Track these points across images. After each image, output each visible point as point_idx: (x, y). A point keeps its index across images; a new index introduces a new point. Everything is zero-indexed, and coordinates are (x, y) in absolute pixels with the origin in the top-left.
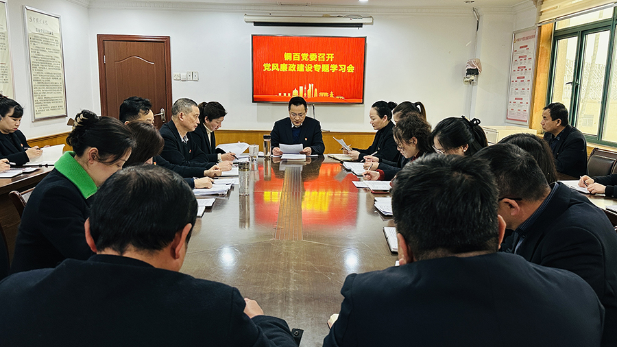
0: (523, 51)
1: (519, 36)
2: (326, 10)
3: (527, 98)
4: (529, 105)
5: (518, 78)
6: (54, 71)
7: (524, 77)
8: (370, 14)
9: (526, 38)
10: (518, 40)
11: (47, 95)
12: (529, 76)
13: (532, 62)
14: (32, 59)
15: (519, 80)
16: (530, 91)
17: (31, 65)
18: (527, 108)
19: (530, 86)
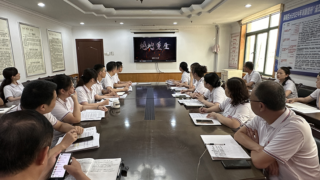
1: (233, 36)
2: (161, 27)
3: (237, 59)
4: (237, 61)
5: (233, 51)
6: (59, 53)
7: (235, 51)
8: (177, 28)
9: (236, 36)
10: (233, 37)
11: (57, 63)
12: (237, 51)
13: (238, 45)
14: (51, 49)
15: (233, 52)
16: (237, 56)
17: (51, 52)
18: (237, 62)
19: (238, 54)
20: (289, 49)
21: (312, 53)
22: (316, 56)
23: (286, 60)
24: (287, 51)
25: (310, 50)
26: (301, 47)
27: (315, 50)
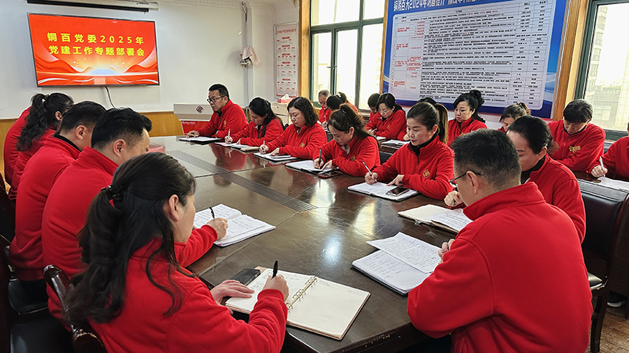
0: (287, 42)
1: (280, 29)
3: (295, 79)
5: (283, 63)
7: (289, 63)
9: (288, 31)
10: (280, 32)
12: (296, 61)
13: (297, 50)
15: (285, 65)
16: (296, 74)
19: (296, 70)
20: (408, 63)
21: (447, 71)
22: (454, 75)
23: (402, 83)
24: (404, 66)
25: (444, 66)
26: (429, 60)
27: (453, 66)
